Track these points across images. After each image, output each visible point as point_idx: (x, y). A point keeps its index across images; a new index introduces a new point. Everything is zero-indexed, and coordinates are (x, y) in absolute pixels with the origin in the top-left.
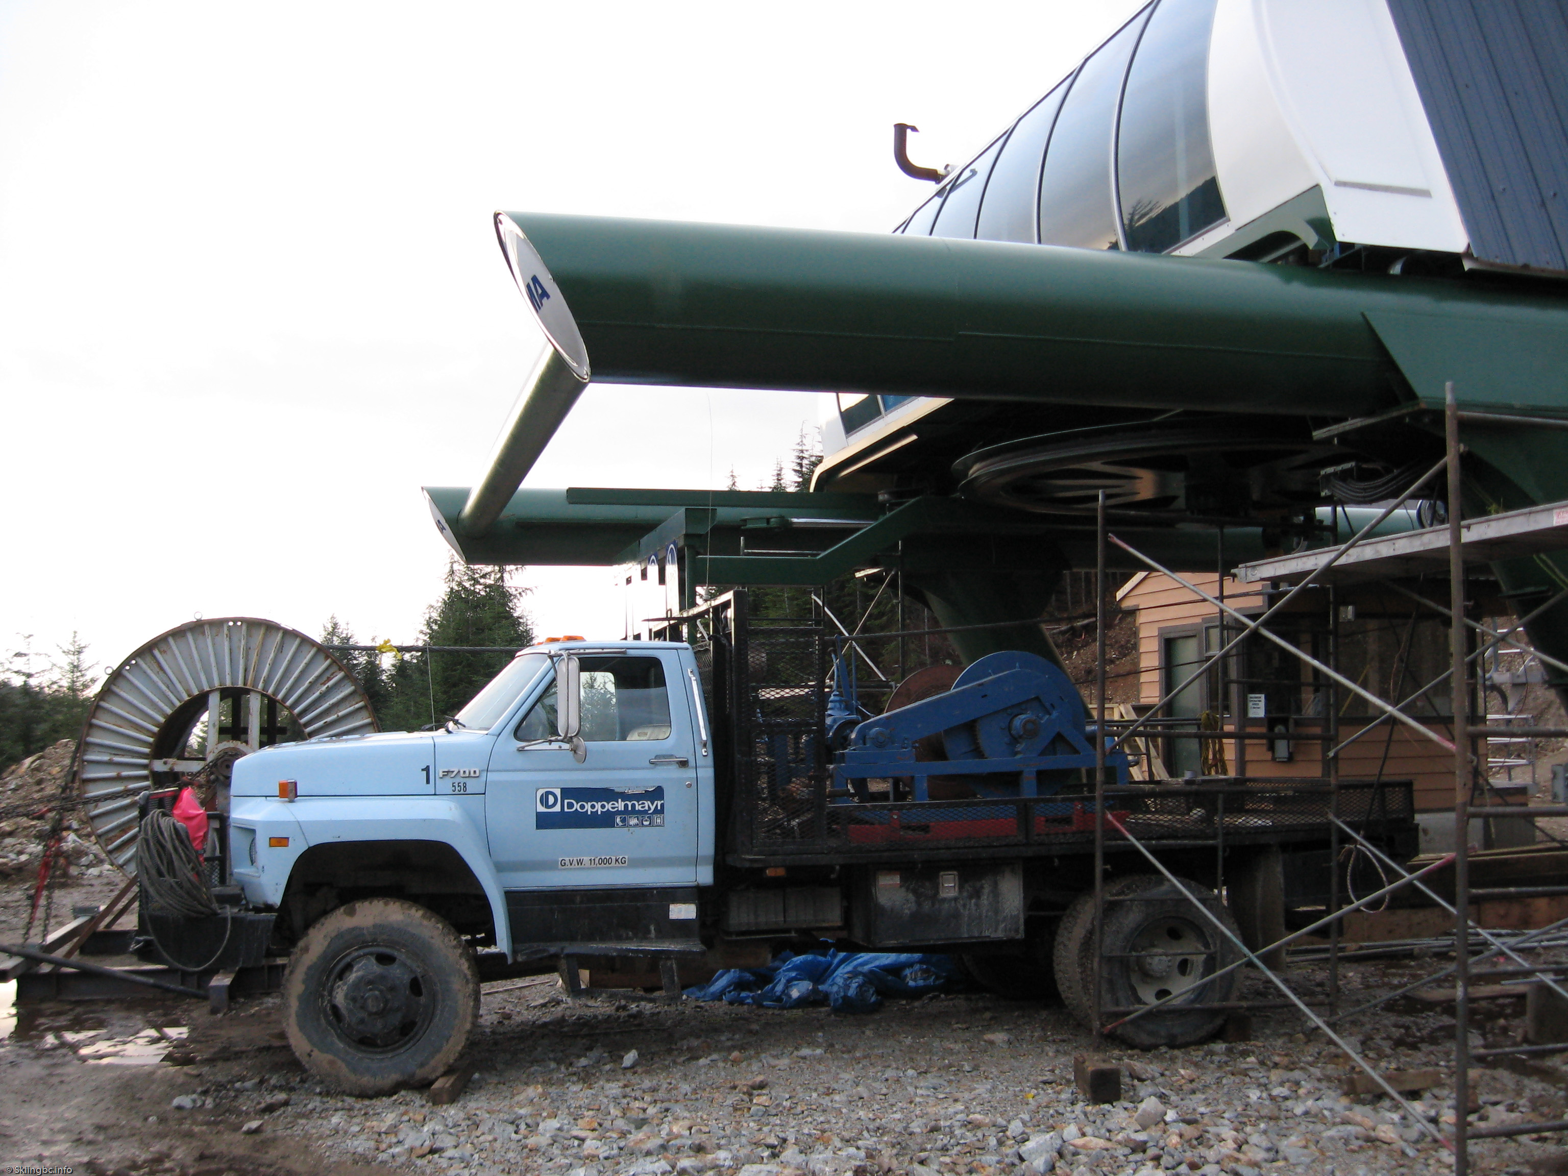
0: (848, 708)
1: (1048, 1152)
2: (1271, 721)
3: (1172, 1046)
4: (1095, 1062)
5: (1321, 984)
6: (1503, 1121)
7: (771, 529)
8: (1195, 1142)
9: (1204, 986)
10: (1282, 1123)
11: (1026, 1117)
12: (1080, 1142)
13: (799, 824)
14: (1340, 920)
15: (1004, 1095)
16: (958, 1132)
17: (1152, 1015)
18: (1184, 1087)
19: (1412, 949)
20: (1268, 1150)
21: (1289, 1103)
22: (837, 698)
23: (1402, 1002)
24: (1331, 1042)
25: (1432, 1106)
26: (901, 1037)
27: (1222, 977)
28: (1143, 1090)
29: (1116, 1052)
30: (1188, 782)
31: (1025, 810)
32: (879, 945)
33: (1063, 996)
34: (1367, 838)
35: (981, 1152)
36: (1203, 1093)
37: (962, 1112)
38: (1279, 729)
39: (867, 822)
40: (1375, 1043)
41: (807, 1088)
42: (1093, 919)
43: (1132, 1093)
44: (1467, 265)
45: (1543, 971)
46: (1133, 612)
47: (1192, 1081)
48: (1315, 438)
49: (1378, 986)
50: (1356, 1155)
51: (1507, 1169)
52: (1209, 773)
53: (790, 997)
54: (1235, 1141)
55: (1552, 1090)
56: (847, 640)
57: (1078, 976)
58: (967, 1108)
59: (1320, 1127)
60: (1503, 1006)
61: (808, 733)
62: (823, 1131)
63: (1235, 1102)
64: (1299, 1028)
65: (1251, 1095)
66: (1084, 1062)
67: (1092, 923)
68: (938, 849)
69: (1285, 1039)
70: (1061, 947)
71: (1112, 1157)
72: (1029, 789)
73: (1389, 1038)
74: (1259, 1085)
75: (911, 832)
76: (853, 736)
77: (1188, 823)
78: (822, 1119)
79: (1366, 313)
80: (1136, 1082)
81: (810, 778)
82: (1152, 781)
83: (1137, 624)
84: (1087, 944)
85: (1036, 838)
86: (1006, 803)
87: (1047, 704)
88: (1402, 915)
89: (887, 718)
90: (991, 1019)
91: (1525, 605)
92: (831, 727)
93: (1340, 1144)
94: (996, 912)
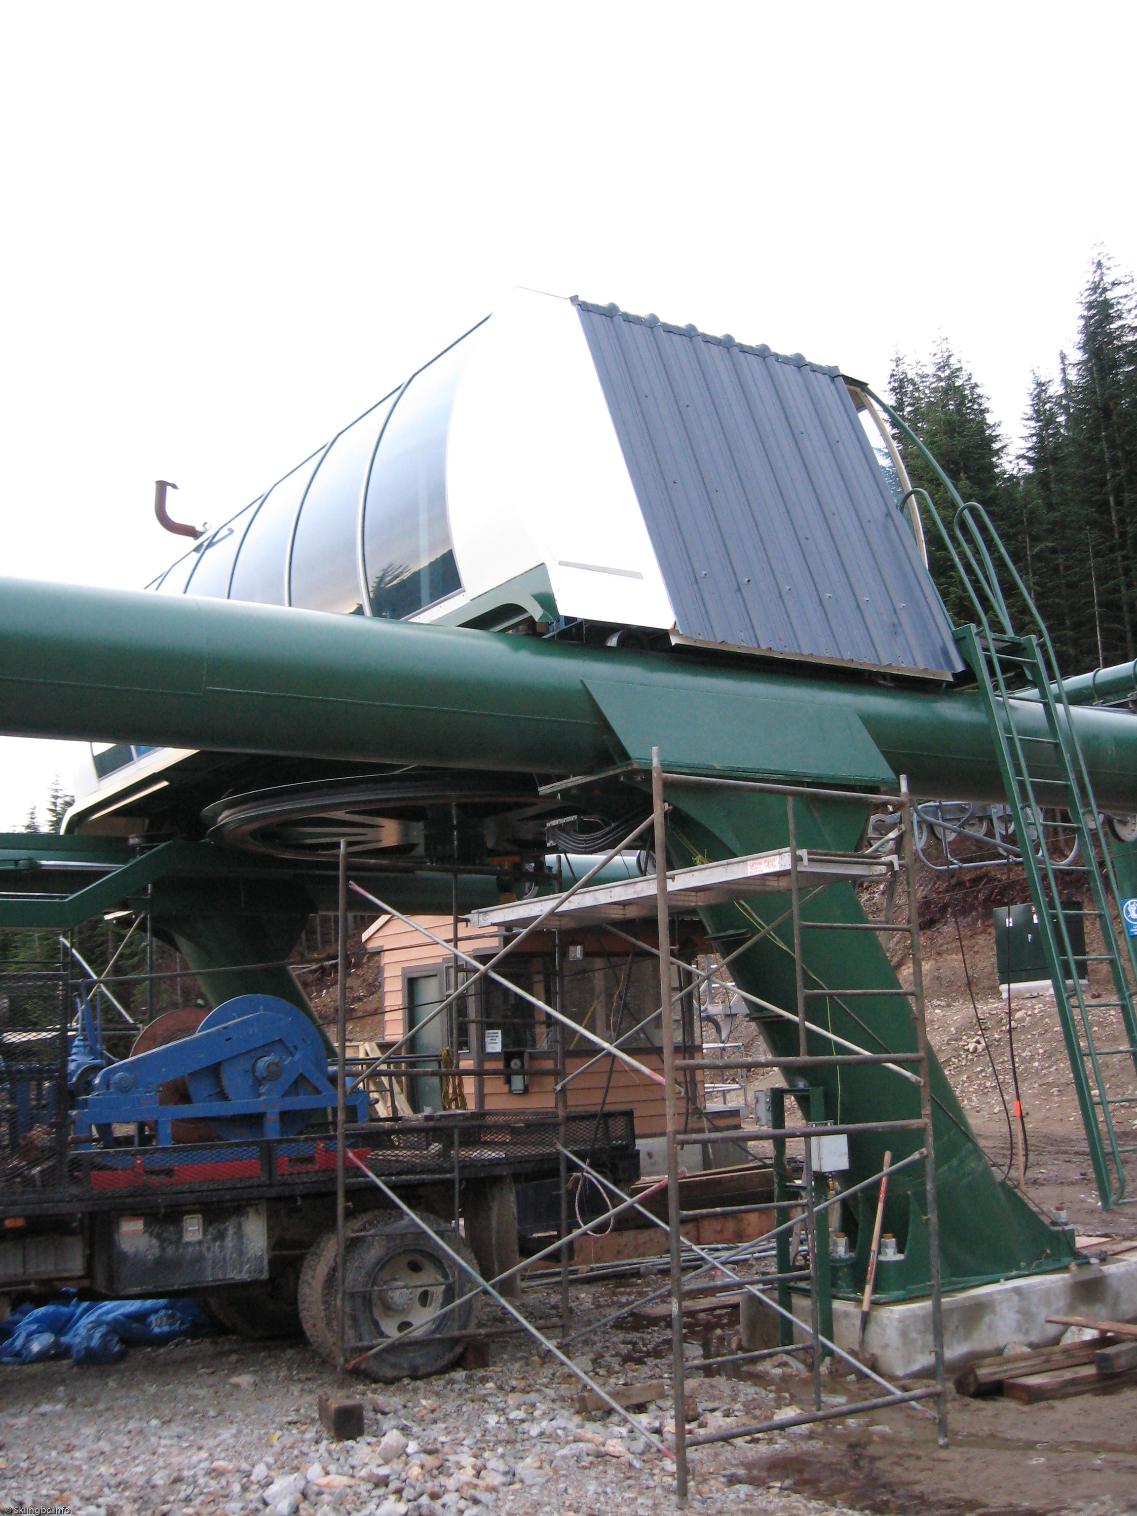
0: (92, 1052)
1: (292, 1494)
2: (507, 1056)
3: (414, 1377)
4: (339, 1399)
5: (555, 1307)
6: (720, 1426)
7: (20, 871)
8: (435, 1472)
9: (445, 1315)
10: (519, 1446)
11: (271, 1460)
12: (323, 1481)
13: (41, 1172)
14: (570, 1244)
15: (249, 1439)
16: (201, 1481)
17: (395, 1348)
18: (426, 1418)
19: (639, 1268)
20: (506, 1473)
21: (525, 1426)
22: (82, 1043)
23: (630, 1319)
24: (563, 1364)
25: (656, 1418)
26: (146, 1386)
27: (460, 1306)
28: (387, 1423)
29: (361, 1387)
30: (428, 1118)
31: (268, 1151)
32: (123, 1293)
33: (308, 1334)
34: (591, 1166)
35: (225, 1499)
36: (444, 1422)
37: (206, 1460)
38: (515, 1064)
39: (110, 1168)
40: (606, 1361)
41: (46, 1447)
42: (336, 1256)
43: (375, 1428)
44: (674, 641)
45: (752, 1283)
46: (379, 953)
47: (433, 1411)
48: (540, 794)
49: (608, 1306)
50: (587, 1471)
51: (723, 1472)
52: (450, 1108)
53: (30, 1351)
54: (474, 1467)
55: (764, 1392)
56: (95, 982)
57: (323, 1314)
58: (211, 1455)
59: (554, 1446)
60: (720, 1317)
61: (50, 1079)
62: (62, 1491)
63: (475, 1429)
64: (534, 1352)
65: (489, 1421)
66: (327, 1400)
67: (335, 1260)
68: (182, 1193)
69: (522, 1363)
70: (306, 1285)
71: (355, 1494)
72: (272, 1130)
73: (617, 1354)
74: (497, 1410)
75: (154, 1177)
76: (97, 1081)
77: (425, 1158)
78: (61, 1478)
79: (586, 682)
80: (379, 1416)
81: (52, 1125)
82: (395, 1118)
83: (382, 965)
84: (330, 1281)
85: (279, 1178)
86: (249, 1144)
87: (290, 1045)
88: (629, 1236)
89: (131, 1063)
90: (237, 1362)
91: (727, 947)
92: (75, 1072)
93: (572, 1462)
94: (241, 1253)
